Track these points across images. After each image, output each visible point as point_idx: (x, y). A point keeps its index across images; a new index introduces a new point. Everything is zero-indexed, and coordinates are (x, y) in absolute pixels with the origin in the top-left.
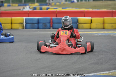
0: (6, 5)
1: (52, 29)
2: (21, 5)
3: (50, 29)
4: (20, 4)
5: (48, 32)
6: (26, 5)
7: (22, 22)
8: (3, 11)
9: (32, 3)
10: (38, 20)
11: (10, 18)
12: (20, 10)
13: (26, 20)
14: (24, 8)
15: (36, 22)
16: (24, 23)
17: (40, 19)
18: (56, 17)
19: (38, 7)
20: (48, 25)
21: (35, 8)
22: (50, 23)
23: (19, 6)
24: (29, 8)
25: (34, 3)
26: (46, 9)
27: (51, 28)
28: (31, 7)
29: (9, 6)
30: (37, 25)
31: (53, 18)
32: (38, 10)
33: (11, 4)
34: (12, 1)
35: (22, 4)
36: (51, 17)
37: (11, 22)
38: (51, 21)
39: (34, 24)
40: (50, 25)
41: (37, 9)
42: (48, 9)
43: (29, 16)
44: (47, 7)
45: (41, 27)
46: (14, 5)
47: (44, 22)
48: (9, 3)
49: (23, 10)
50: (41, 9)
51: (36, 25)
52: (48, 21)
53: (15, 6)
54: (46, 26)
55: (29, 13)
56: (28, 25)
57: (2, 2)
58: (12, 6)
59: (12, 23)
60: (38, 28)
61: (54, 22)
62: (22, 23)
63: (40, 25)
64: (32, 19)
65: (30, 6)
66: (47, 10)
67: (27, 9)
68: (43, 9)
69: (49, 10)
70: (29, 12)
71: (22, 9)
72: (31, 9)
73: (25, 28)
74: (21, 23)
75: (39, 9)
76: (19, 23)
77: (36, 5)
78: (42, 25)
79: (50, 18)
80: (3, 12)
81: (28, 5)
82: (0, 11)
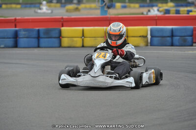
0: (118, 5)
1: (195, 46)
2: (143, 6)
3: (192, 45)
4: (142, 4)
5: (188, 51)
6: (153, 6)
7: (145, 35)
8: (113, 16)
9: (162, 3)
10: (172, 30)
12: (142, 14)
13: (151, 30)
14: (149, 11)
15: (169, 34)
16: (149, 37)
17: (176, 29)
19: (173, 10)
20: (189, 39)
21: (167, 11)
22: (192, 36)
23: (141, 7)
24: (158, 10)
25: (167, 3)
26: (186, 12)
27: (194, 44)
28: (161, 9)
30: (170, 40)
33: (127, 4)
35: (146, 4)
36: (195, 27)
38: (194, 32)
39: (165, 38)
40: (193, 39)
41: (171, 12)
42: (189, 12)
43: (156, 25)
44: (189, 8)
45: (177, 44)
47: (183, 35)
48: (125, 2)
49: (147, 14)
50: (178, 12)
52: (189, 33)
53: (134, 8)
54: (185, 41)
55: (156, 20)
56: (155, 39)
58: (130, 7)
59: (127, 36)
60: (172, 45)
62: (146, 37)
63: (176, 39)
64: (162, 30)
65: (160, 7)
66: (188, 14)
67: (154, 12)
68: (181, 12)
69: (191, 14)
70: (156, 18)
71: (145, 13)
72: (161, 12)
73: (149, 45)
74: (143, 36)
75: (174, 12)
76: (140, 37)
77: (170, 5)
78: (179, 39)
79: (192, 27)
80: (113, 18)
81: (157, 6)
82: (108, 16)
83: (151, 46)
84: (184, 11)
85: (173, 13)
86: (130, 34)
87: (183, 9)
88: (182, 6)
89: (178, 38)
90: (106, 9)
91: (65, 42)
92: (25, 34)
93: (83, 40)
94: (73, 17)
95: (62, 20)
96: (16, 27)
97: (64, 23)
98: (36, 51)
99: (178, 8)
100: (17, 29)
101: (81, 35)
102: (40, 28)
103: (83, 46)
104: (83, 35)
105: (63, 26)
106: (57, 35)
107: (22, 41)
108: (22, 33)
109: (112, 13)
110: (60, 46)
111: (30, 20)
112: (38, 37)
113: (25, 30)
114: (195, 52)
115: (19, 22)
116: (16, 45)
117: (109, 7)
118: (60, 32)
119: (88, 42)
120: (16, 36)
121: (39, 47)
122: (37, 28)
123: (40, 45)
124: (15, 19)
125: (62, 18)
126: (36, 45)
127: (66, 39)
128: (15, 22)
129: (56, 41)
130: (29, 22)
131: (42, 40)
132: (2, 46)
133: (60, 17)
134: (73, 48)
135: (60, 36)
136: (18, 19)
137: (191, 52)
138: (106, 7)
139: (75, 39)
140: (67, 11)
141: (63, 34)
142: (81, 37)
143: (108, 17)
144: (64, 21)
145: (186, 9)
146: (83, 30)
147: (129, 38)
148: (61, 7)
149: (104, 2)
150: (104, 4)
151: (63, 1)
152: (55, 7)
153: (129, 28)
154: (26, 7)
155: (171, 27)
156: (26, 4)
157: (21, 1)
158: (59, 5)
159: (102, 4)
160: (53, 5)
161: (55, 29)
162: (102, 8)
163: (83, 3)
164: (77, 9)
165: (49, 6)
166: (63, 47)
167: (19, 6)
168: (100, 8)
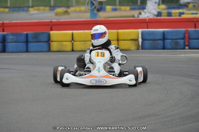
0: (109, 8)
1: (187, 49)
2: (134, 9)
3: (184, 49)
4: (133, 7)
5: (180, 54)
7: (136, 38)
8: (104, 19)
10: (164, 33)
11: (115, 31)
12: (133, 16)
13: (142, 33)
14: (140, 13)
15: (161, 37)
16: (140, 40)
17: (168, 32)
18: (195, 28)
19: (165, 12)
20: (181, 42)
21: (159, 14)
22: (184, 39)
23: (131, 9)
26: (178, 15)
27: (187, 47)
29: (115, 10)
30: (163, 43)
31: (190, 29)
32: (164, 17)
33: (118, 7)
34: (120, 2)
35: (137, 7)
36: (187, 29)
37: (116, 39)
38: (187, 35)
39: (156, 41)
40: (185, 42)
41: (163, 14)
42: (181, 14)
43: (147, 28)
44: (181, 11)
45: (169, 47)
46: (123, 8)
47: (174, 37)
48: (116, 5)
49: (138, 17)
50: (169, 14)
51: (161, 42)
52: (181, 36)
53: (125, 10)
54: (177, 43)
55: (147, 23)
56: (147, 42)
57: (101, 3)
58: (120, 10)
59: (118, 40)
60: (164, 48)
61: (191, 37)
62: (137, 40)
63: (168, 42)
64: (153, 33)
66: (180, 16)
68: (173, 15)
69: (183, 16)
71: (136, 16)
73: (140, 48)
74: (134, 40)
75: (166, 14)
76: (131, 40)
77: (162, 8)
78: (171, 42)
79: (184, 30)
82: (98, 19)
83: (142, 49)
85: (165, 16)
86: (121, 37)
87: (174, 11)
88: (174, 8)
89: (170, 40)
90: (95, 12)
91: (54, 46)
92: (13, 38)
93: (73, 44)
94: (62, 20)
96: (3, 31)
97: (53, 27)
98: (25, 55)
99: (170, 11)
100: (4, 33)
101: (71, 39)
102: (29, 32)
103: (73, 50)
104: (73, 39)
105: (52, 30)
106: (46, 39)
107: (10, 46)
108: (10, 38)
109: (102, 15)
110: (49, 50)
111: (19, 24)
112: (27, 42)
113: (13, 35)
114: (187, 55)
115: (6, 26)
116: (4, 50)
117: (99, 10)
118: (49, 35)
119: (78, 46)
120: (4, 40)
121: (27, 51)
122: (26, 33)
123: (29, 50)
124: (3, 23)
125: (51, 22)
126: (25, 49)
127: (56, 43)
128: (3, 26)
129: (45, 45)
130: (17, 26)
131: (30, 45)
133: (49, 21)
134: (63, 53)
135: (49, 40)
136: (6, 23)
137: (183, 55)
138: (95, 10)
139: (64, 43)
140: (56, 14)
141: (52, 38)
142: (71, 41)
143: (98, 21)
144: (52, 25)
145: (178, 11)
146: (72, 34)
147: (120, 42)
148: (50, 10)
149: (94, 4)
150: (94, 6)
151: (52, 4)
152: (44, 10)
153: (120, 31)
154: (14, 11)
155: (162, 30)
156: (14, 7)
157: (9, 5)
158: (47, 8)
159: (91, 7)
160: (42, 8)
161: (43, 33)
162: (92, 11)
163: (73, 6)
164: (66, 13)
165: (38, 10)
166: (52, 52)
167: (7, 10)
168: (90, 11)
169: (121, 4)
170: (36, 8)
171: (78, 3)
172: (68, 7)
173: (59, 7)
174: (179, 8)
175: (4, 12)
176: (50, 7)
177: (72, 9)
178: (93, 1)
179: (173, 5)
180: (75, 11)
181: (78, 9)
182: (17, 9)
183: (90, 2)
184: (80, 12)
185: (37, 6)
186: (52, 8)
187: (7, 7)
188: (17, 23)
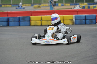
0: (60, 4)
2: (72, 5)
3: (95, 24)
6: (77, 5)
9: (81, 3)
10: (85, 16)
11: (62, 16)
12: (71, 8)
13: (75, 17)
14: (75, 7)
15: (84, 18)
16: (74, 20)
17: (87, 16)
19: (87, 6)
20: (94, 21)
21: (84, 7)
22: (95, 19)
23: (71, 5)
24: (79, 7)
25: (84, 3)
28: (80, 6)
29: (63, 5)
30: (85, 21)
33: (64, 4)
35: (73, 4)
37: (62, 19)
38: (96, 17)
39: (82, 20)
40: (96, 21)
41: (86, 7)
44: (94, 6)
45: (88, 23)
46: (67, 4)
47: (91, 19)
50: (89, 7)
52: (94, 18)
53: (68, 6)
54: (92, 22)
55: (77, 11)
56: (77, 21)
57: (55, 2)
60: (86, 24)
62: (73, 20)
63: (87, 21)
64: (80, 16)
65: (80, 5)
67: (77, 8)
68: (91, 8)
70: (78, 11)
71: (73, 8)
72: (80, 7)
73: (74, 24)
74: (71, 20)
76: (70, 20)
77: (85, 4)
79: (95, 15)
80: (56, 11)
81: (79, 5)
82: (54, 10)
83: (75, 24)
84: (92, 7)
85: (87, 8)
86: (65, 19)
87: (91, 6)
88: (91, 4)
89: (89, 20)
90: (52, 7)
93: (41, 22)
94: (36, 11)
95: (31, 12)
96: (8, 16)
98: (18, 28)
100: (8, 17)
102: (20, 17)
103: (41, 25)
104: (41, 20)
105: (31, 15)
106: (28, 20)
107: (11, 23)
108: (11, 19)
109: (56, 8)
110: (30, 25)
112: (19, 21)
113: (12, 18)
115: (10, 14)
116: (8, 25)
117: (54, 6)
118: (30, 18)
119: (44, 23)
120: (8, 20)
121: (19, 26)
124: (8, 12)
125: (31, 11)
127: (33, 22)
128: (8, 14)
129: (28, 23)
131: (21, 22)
132: (1, 26)
133: (30, 11)
134: (37, 26)
135: (30, 20)
137: (95, 27)
138: (52, 6)
139: (37, 22)
140: (34, 8)
141: (32, 19)
142: (41, 21)
143: (54, 11)
144: (32, 13)
145: (93, 6)
146: (41, 17)
147: (64, 21)
148: (31, 6)
149: (52, 3)
150: (52, 4)
151: (32, 3)
152: (28, 6)
153: (64, 16)
154: (14, 6)
155: (85, 15)
156: (14, 4)
157: (11, 3)
158: (30, 5)
159: (50, 4)
160: (27, 5)
161: (27, 17)
162: (51, 6)
163: (42, 4)
164: (39, 7)
165: (26, 6)
166: (31, 26)
167: (10, 6)
168: (50, 6)
169: (66, 3)
170: (24, 5)
171: (45, 2)
172: (40, 4)
173: (36, 4)
174: (93, 4)
175: (9, 7)
176: (31, 4)
177: (42, 5)
178: (51, 1)
179: (91, 3)
180: (43, 6)
181: (45, 5)
182: (15, 5)
183: (50, 2)
184: (46, 6)
185: (25, 4)
186: (32, 5)
187: (10, 4)
188: (14, 12)
